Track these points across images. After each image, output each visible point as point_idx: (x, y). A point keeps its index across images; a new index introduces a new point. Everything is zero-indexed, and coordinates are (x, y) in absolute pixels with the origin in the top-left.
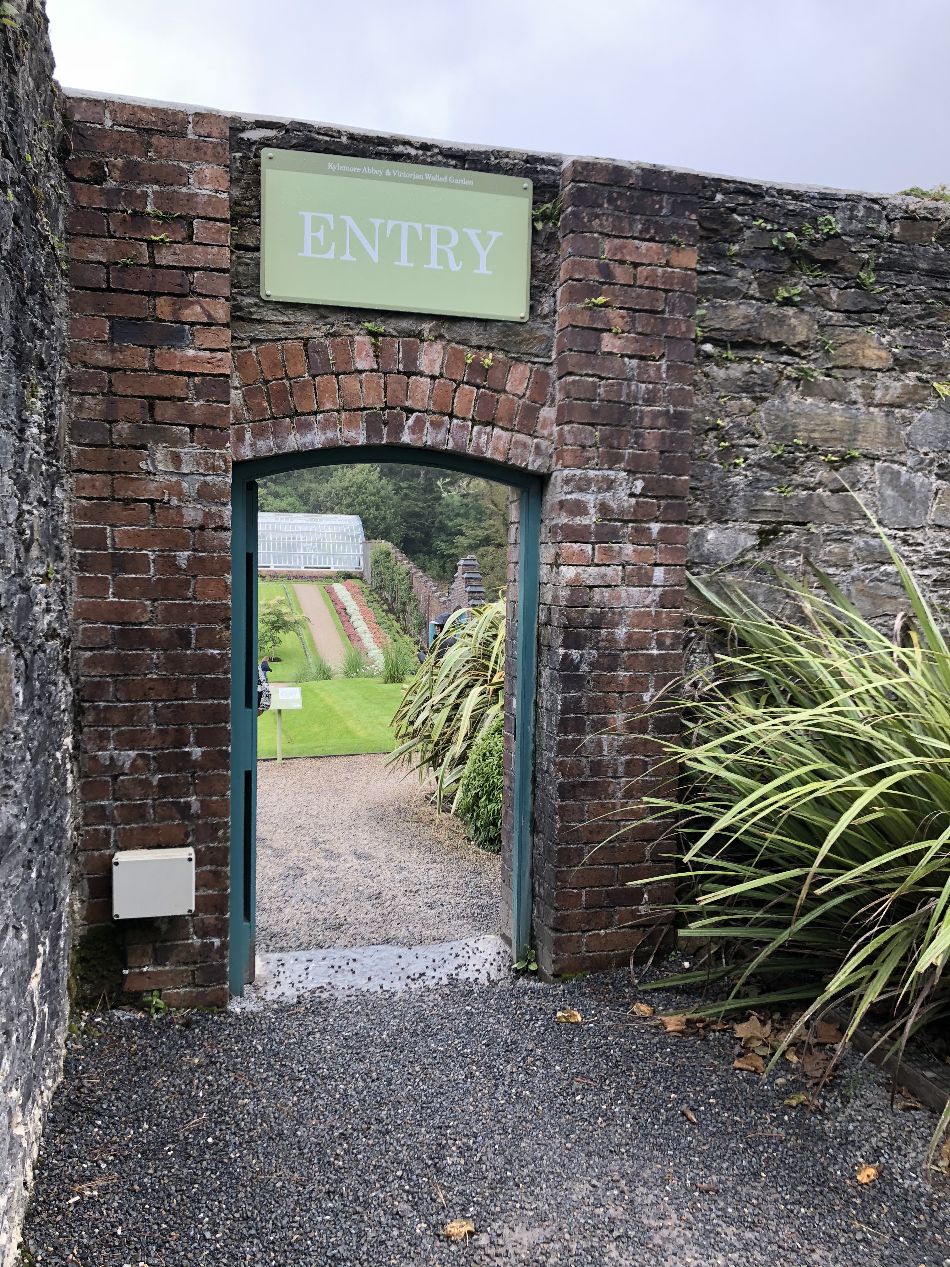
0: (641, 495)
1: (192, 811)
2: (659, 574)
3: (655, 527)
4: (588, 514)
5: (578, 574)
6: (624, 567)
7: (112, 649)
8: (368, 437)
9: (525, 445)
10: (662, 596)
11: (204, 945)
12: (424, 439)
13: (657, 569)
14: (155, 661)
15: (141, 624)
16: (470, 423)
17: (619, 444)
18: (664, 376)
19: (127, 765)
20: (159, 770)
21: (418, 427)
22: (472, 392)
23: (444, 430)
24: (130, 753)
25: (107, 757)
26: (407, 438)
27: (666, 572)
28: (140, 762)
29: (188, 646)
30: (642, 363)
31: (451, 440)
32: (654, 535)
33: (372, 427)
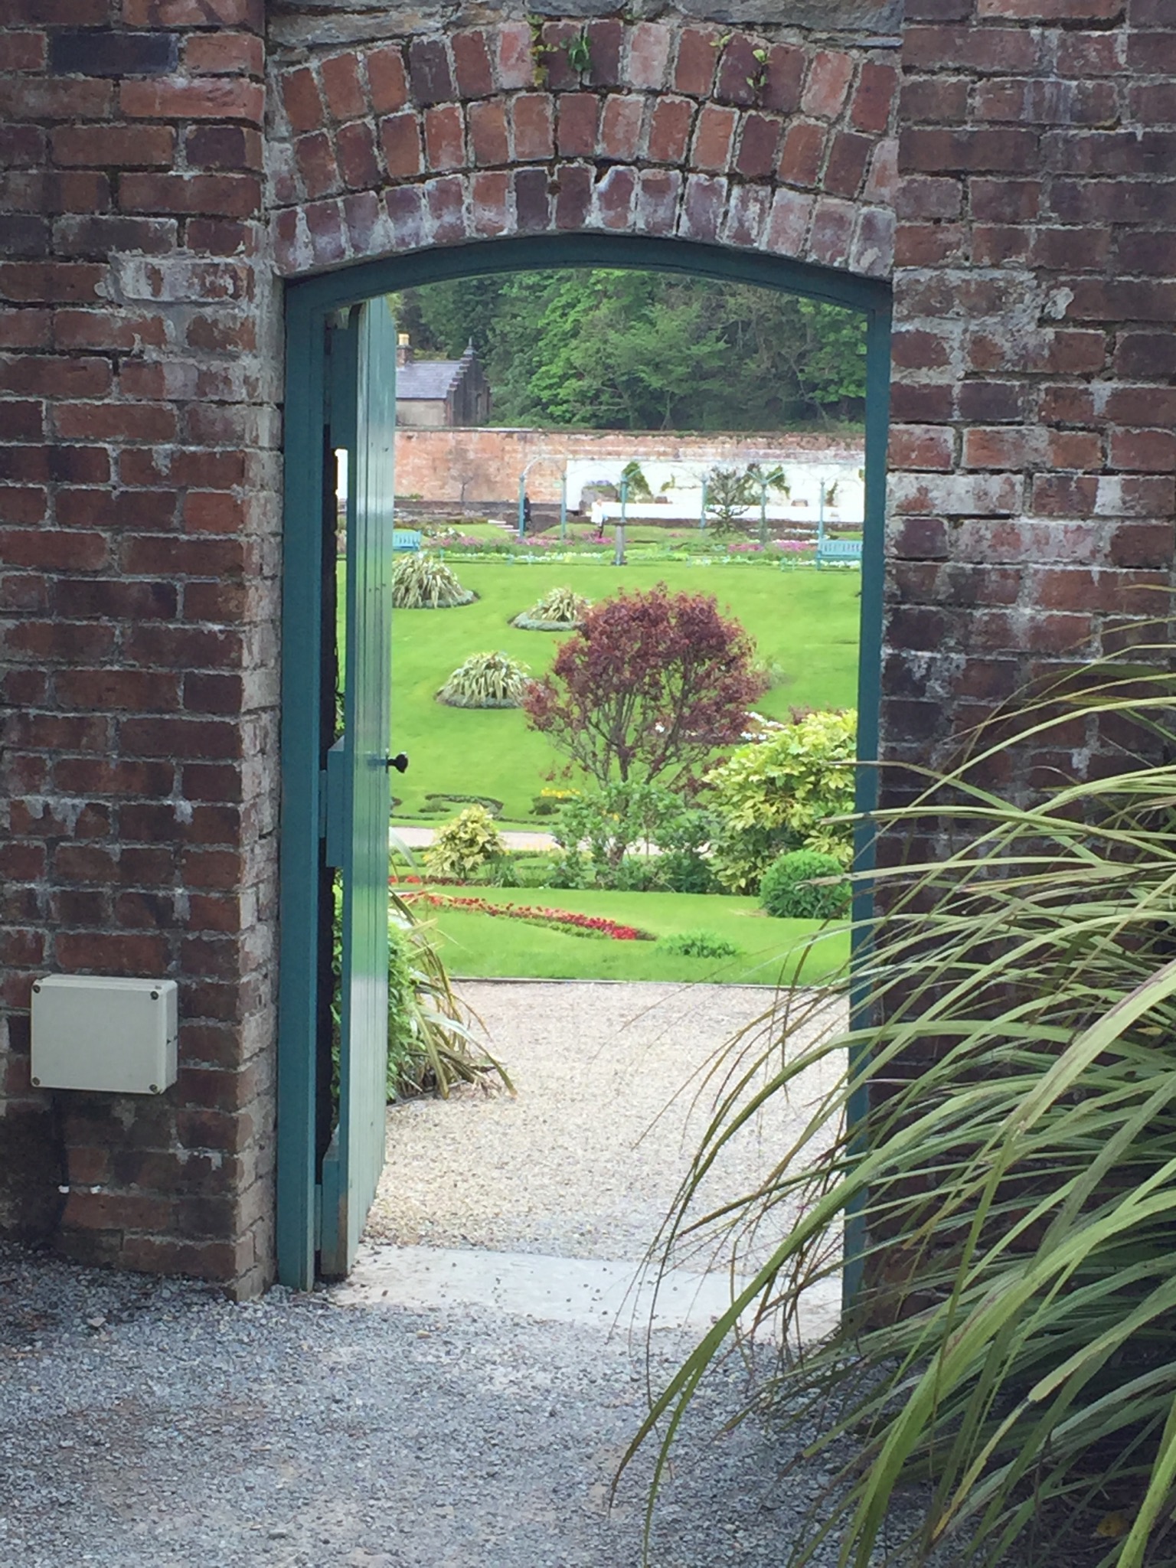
0: (1065, 321)
1: (176, 916)
2: (1109, 493)
3: (1102, 390)
4: (947, 362)
5: (923, 491)
6: (1030, 476)
7: (50, 616)
8: (521, 220)
9: (840, 222)
10: (1117, 541)
11: (193, 1160)
12: (631, 217)
13: (1103, 480)
14: (118, 640)
15: (96, 573)
16: (724, 181)
17: (1016, 214)
18: (1122, 59)
19: (71, 824)
20: (124, 834)
21: (618, 196)
22: (729, 118)
23: (668, 199)
24: (77, 801)
25: (40, 808)
26: (595, 218)
27: (1126, 487)
28: (91, 818)
29: (169, 614)
30: (1070, 37)
31: (684, 218)
32: (1099, 406)
33: (530, 200)
